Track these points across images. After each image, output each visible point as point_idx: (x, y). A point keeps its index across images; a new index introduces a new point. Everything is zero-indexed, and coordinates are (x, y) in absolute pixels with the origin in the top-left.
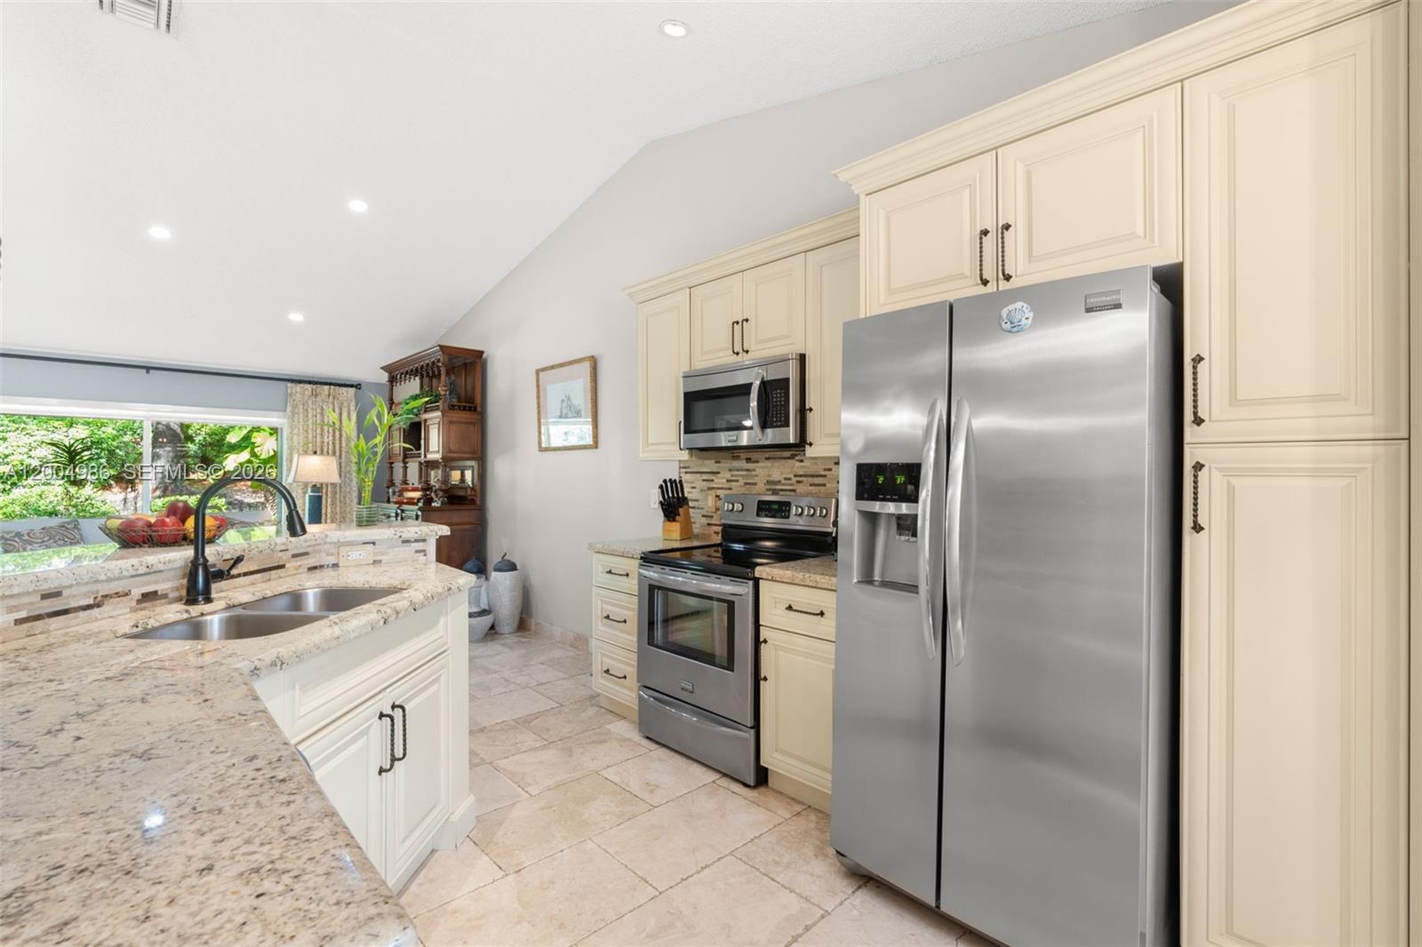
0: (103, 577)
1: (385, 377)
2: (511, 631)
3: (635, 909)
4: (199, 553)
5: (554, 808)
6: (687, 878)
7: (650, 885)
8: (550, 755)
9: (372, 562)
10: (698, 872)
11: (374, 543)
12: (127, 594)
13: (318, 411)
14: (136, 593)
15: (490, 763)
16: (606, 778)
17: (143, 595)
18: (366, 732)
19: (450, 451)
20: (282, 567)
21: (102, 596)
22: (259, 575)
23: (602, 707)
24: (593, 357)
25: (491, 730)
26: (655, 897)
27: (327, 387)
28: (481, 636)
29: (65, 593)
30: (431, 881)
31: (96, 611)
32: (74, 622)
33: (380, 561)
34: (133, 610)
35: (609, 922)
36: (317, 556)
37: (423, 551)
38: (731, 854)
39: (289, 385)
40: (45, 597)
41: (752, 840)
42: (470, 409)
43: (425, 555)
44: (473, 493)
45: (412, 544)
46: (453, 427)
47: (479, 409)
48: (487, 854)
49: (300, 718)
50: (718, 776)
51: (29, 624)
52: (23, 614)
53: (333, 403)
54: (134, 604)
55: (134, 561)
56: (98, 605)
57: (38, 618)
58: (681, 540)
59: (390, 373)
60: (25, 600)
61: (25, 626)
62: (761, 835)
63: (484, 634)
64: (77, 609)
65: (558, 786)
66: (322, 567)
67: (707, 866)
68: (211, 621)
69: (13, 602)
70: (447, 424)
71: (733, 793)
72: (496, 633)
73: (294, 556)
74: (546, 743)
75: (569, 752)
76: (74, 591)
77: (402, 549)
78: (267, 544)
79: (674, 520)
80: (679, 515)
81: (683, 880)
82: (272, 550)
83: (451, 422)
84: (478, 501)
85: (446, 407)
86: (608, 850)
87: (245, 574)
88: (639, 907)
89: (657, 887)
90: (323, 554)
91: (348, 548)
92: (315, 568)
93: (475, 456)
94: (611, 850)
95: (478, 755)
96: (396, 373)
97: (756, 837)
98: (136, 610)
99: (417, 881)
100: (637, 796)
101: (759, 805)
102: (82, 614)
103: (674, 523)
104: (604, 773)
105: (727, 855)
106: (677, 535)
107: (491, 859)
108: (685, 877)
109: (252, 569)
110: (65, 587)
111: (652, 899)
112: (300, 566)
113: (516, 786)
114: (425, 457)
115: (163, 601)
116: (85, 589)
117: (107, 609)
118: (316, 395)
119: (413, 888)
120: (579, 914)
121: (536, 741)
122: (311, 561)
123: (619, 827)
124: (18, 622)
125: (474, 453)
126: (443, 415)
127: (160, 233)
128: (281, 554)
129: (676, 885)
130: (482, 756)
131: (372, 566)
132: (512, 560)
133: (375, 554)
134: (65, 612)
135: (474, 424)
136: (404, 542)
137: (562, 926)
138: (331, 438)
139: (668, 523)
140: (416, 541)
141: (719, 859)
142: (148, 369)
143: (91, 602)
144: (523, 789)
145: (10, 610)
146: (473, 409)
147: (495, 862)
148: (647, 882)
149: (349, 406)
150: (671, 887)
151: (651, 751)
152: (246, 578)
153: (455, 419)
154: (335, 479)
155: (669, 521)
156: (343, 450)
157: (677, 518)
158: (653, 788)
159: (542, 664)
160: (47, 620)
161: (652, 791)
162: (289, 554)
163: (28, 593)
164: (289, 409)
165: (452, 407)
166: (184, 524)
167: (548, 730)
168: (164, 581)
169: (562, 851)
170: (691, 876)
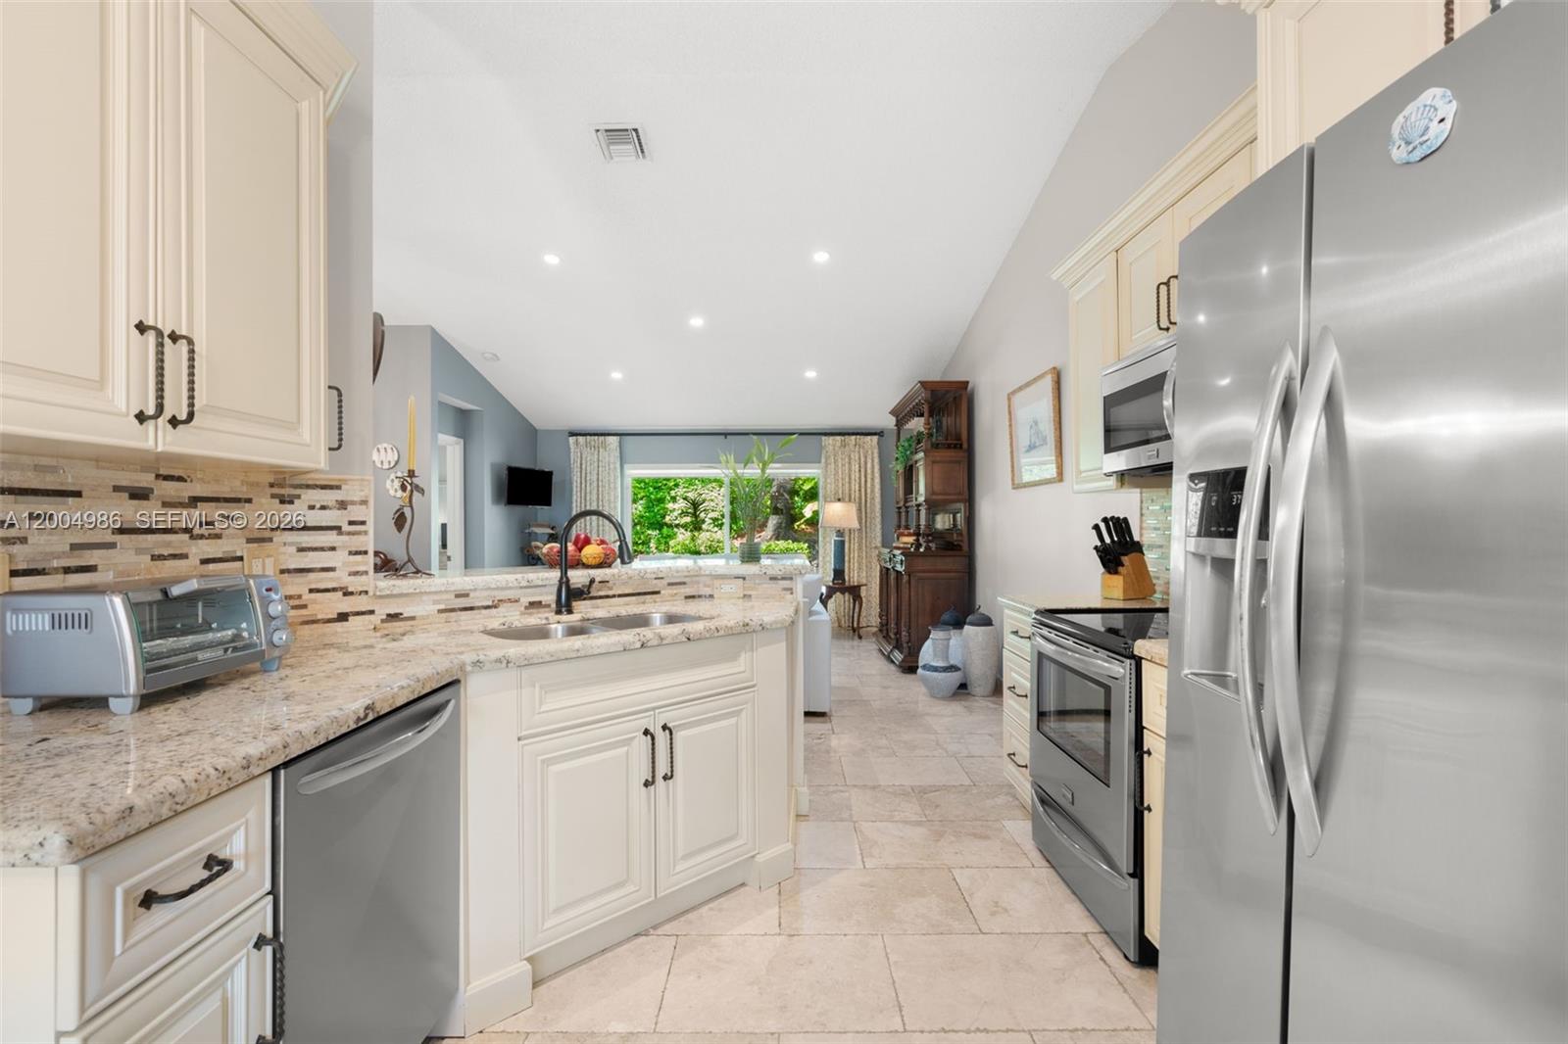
0: (493, 586)
1: (893, 420)
2: (985, 694)
3: (864, 1032)
4: (564, 574)
5: (874, 889)
6: (949, 1031)
7: (902, 1016)
8: (918, 833)
9: (742, 595)
10: (968, 1032)
11: (744, 579)
12: (517, 601)
13: (847, 460)
14: (525, 601)
15: (855, 822)
16: (954, 879)
17: (530, 603)
18: (628, 742)
19: (933, 493)
20: (658, 593)
21: (499, 601)
22: (634, 598)
23: (1017, 799)
24: (1054, 368)
25: (884, 790)
26: (897, 1031)
27: (853, 437)
28: (950, 694)
29: (472, 595)
30: (720, 910)
31: (494, 611)
32: (478, 616)
33: (750, 596)
34: (522, 614)
35: (826, 1030)
36: (696, 586)
37: (790, 590)
38: (1030, 1032)
39: (823, 438)
40: (457, 596)
41: (1077, 1030)
42: (955, 447)
43: (792, 593)
44: (960, 538)
45: (781, 582)
46: (936, 467)
47: (965, 446)
48: (780, 907)
49: (539, 713)
50: (1098, 929)
51: (447, 614)
52: (442, 607)
53: (859, 452)
54: (523, 609)
55: (519, 576)
56: (495, 607)
57: (452, 610)
58: (1124, 600)
59: (897, 417)
60: (445, 597)
61: (444, 615)
62: (1093, 1030)
63: (952, 692)
64: (479, 608)
65: (897, 868)
66: (700, 596)
67: (986, 1031)
68: (556, 629)
69: (436, 597)
70: (931, 463)
71: (1102, 959)
72: (969, 694)
73: (670, 584)
74: (924, 819)
75: (939, 835)
76: (477, 594)
77: (769, 586)
78: (637, 572)
79: (1116, 573)
80: (1123, 565)
81: (944, 1030)
82: (642, 577)
83: (933, 462)
84: (965, 548)
85: (929, 446)
86: (890, 956)
87: (620, 596)
88: (870, 1032)
89: (906, 1022)
90: (701, 585)
91: (721, 581)
92: (693, 597)
93: (960, 497)
94: (893, 958)
95: (851, 810)
96: (902, 414)
97: (1083, 1029)
98: (525, 614)
99: (711, 905)
100: (971, 912)
101: (1125, 991)
102: (484, 611)
103: (1115, 577)
104: (957, 873)
105: (1024, 1031)
106: (1118, 593)
107: (780, 913)
108: (947, 1029)
109: (627, 592)
110: (471, 590)
111: (891, 1032)
112: (676, 594)
113: (858, 852)
114: (916, 499)
115: (547, 609)
116: (486, 593)
117: (502, 609)
118: (845, 446)
119: (704, 910)
120: (808, 1006)
121: (916, 814)
122: (688, 591)
123: (923, 937)
124: (441, 611)
125: (960, 494)
126: (925, 455)
127: (697, 322)
128: (655, 581)
129: (930, 1032)
130: (853, 812)
131: (741, 600)
132: (986, 613)
133: (744, 589)
134: (471, 609)
135: (959, 462)
136: (771, 579)
137: (783, 1008)
138: (857, 486)
139: (1108, 576)
140: (783, 579)
141: (1007, 1031)
142: (726, 434)
143: (490, 603)
144: (863, 858)
145: (436, 602)
146: (958, 446)
147: (780, 918)
148: (901, 1011)
149: (873, 453)
150: (922, 1032)
151: (1033, 866)
152: (620, 599)
153: (938, 459)
154: (855, 525)
155: (1110, 573)
156: (868, 496)
157: (1120, 569)
158: (997, 908)
159: (990, 735)
160: (459, 613)
161: (993, 914)
162: (665, 582)
163: (446, 592)
164: (823, 460)
165: (936, 446)
166: (580, 552)
167: (937, 806)
168: (547, 594)
169: (845, 935)
170: (956, 1032)
